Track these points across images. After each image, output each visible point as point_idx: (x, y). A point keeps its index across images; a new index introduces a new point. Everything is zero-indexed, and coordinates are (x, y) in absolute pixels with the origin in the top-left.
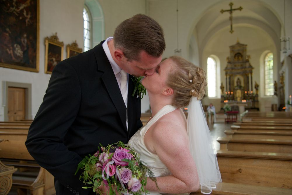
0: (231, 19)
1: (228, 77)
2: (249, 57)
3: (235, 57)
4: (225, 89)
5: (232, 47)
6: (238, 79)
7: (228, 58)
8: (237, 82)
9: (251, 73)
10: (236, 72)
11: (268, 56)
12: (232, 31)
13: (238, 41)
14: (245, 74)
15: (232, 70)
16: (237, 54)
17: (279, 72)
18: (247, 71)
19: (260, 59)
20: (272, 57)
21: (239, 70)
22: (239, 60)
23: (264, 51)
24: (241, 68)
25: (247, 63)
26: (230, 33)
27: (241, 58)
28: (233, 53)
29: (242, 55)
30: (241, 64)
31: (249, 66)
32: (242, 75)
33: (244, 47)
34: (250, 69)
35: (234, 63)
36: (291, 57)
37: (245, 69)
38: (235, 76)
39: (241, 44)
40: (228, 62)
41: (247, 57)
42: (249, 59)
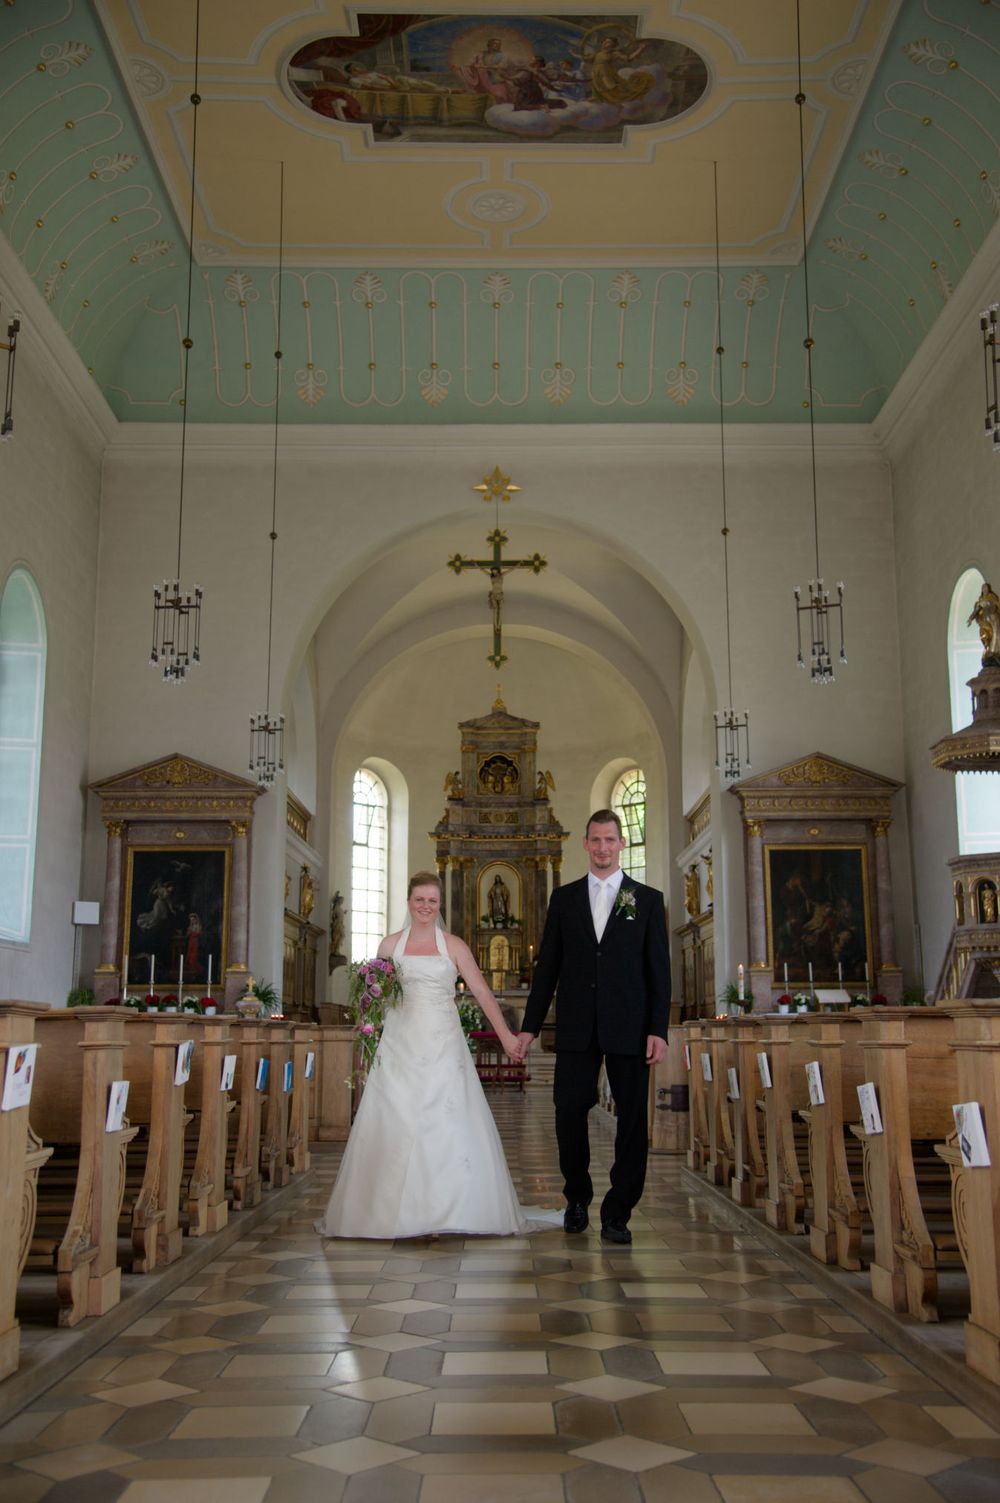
0: (495, 601)
1: (450, 868)
2: (546, 778)
3: (483, 773)
5: (471, 729)
6: (498, 882)
7: (452, 780)
8: (492, 898)
9: (557, 856)
10: (488, 847)
11: (622, 782)
12: (498, 658)
13: (499, 701)
14: (528, 859)
15: (470, 837)
16: (493, 761)
17: (677, 859)
18: (539, 845)
19: (590, 791)
20: (642, 788)
21: (502, 837)
22: (503, 788)
23: (610, 761)
24: (511, 827)
25: (538, 808)
26: (490, 664)
27: (512, 782)
28: (478, 758)
29: (515, 769)
30: (511, 810)
31: (546, 822)
32: (517, 862)
33: (526, 734)
34: (551, 836)
35: (480, 805)
36: (744, 794)
37: (528, 837)
38: (484, 866)
39: (514, 719)
40: (450, 799)
41: (538, 777)
42: (549, 788)
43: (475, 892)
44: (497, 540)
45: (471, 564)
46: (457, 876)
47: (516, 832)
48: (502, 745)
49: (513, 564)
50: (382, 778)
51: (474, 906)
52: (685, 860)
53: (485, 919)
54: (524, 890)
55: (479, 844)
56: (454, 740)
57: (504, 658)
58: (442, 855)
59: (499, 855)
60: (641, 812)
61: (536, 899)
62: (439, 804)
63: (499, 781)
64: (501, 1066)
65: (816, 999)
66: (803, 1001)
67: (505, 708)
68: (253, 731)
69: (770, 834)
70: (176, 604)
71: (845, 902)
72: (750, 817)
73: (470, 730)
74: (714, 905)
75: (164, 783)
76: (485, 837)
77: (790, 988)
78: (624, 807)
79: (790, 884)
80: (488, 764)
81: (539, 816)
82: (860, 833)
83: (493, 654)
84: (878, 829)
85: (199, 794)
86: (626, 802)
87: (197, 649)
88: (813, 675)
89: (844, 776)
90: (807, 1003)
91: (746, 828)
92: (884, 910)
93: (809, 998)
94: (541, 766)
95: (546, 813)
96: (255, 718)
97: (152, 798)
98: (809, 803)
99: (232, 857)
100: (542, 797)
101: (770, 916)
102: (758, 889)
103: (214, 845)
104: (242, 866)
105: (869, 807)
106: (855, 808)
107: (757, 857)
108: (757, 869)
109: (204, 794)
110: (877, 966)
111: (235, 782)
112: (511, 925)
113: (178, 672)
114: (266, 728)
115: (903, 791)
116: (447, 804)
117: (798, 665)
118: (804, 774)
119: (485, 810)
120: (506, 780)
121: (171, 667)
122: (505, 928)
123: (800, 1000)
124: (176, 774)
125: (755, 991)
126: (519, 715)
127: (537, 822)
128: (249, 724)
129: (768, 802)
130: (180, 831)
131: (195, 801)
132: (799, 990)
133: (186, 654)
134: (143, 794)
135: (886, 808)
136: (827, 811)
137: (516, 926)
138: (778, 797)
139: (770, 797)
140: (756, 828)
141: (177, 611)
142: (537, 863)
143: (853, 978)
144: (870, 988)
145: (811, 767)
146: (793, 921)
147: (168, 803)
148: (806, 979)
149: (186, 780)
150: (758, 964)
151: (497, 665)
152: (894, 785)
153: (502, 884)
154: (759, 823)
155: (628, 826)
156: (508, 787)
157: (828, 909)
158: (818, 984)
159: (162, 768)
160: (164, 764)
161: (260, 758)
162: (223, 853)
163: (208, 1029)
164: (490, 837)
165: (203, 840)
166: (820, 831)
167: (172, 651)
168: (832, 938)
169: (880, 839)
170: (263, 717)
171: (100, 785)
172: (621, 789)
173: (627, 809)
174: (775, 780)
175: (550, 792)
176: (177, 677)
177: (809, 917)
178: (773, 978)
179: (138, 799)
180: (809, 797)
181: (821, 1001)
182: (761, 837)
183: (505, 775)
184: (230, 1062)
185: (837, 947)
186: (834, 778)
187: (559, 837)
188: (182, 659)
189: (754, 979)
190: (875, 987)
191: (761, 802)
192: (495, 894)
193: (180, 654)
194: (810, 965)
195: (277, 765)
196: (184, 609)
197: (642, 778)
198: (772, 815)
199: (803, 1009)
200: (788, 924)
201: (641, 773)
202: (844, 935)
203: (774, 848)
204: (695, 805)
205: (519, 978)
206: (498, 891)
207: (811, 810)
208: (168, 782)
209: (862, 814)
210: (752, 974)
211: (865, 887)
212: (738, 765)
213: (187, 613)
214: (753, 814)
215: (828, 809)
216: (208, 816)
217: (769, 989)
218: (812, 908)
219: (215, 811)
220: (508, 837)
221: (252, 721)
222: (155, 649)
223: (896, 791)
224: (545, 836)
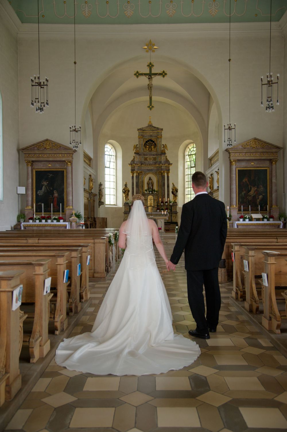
0: (150, 87)
1: (135, 175)
2: (165, 146)
3: (145, 145)
4: (130, 193)
6: (150, 179)
7: (136, 147)
8: (148, 184)
9: (168, 171)
10: (147, 168)
11: (188, 148)
12: (151, 107)
13: (150, 122)
14: (159, 172)
15: (141, 165)
16: (148, 141)
17: (206, 172)
18: (163, 168)
19: (178, 151)
20: (195, 149)
21: (151, 165)
22: (151, 150)
23: (184, 141)
24: (154, 162)
25: (162, 156)
26: (148, 109)
27: (154, 148)
28: (144, 140)
29: (155, 143)
30: (154, 157)
31: (165, 160)
32: (156, 173)
33: (159, 132)
34: (166, 165)
35: (144, 155)
36: (230, 151)
37: (159, 165)
38: (146, 174)
39: (155, 127)
40: (135, 153)
41: (162, 146)
42: (166, 150)
43: (143, 182)
44: (150, 66)
45: (142, 74)
46: (137, 177)
47: (155, 163)
48: (151, 136)
49: (156, 74)
50: (114, 146)
51: (143, 186)
52: (208, 172)
53: (146, 191)
54: (158, 181)
55: (144, 167)
56: (136, 134)
57: (153, 107)
58: (133, 171)
59: (150, 171)
60: (194, 157)
61: (162, 185)
62: (131, 155)
63: (150, 147)
65: (251, 217)
66: (248, 217)
67: (152, 124)
68: (71, 131)
69: (238, 164)
70: (39, 84)
71: (261, 186)
72: (233, 159)
73: (141, 131)
74: (219, 187)
75: (44, 148)
76: (146, 165)
77: (243, 213)
78: (189, 155)
79: (244, 181)
80: (147, 142)
81: (163, 158)
82: (267, 163)
83: (149, 105)
84: (273, 163)
85: (55, 152)
86: (190, 154)
87: (47, 101)
88: (267, 109)
89: (263, 145)
90: (249, 218)
91: (231, 162)
92: (274, 188)
93: (249, 216)
94: (163, 143)
95: (165, 158)
96: (71, 127)
97: (40, 154)
98: (251, 154)
99: (67, 172)
100: (164, 152)
101: (237, 190)
102: (234, 182)
103: (61, 168)
104: (70, 175)
105: (271, 156)
106: (266, 156)
107: (234, 172)
108: (234, 176)
109: (57, 152)
110: (271, 207)
111: (67, 148)
112: (154, 192)
113: (41, 109)
114: (75, 130)
115: (282, 151)
116: (134, 155)
117: (261, 106)
118: (250, 145)
119: (146, 157)
120: (152, 147)
121: (38, 107)
122: (152, 193)
123: (246, 217)
124: (47, 146)
125: (232, 214)
126: (157, 127)
127: (162, 160)
128: (69, 129)
129: (238, 154)
130: (49, 164)
131: (54, 154)
132: (246, 214)
133: (44, 103)
134: (37, 152)
135: (276, 156)
136: (257, 157)
137: (156, 192)
138: (241, 152)
139: (239, 152)
140: (234, 162)
141: (40, 87)
142: (162, 173)
143: (263, 210)
144: (269, 213)
145: (252, 142)
146: (245, 192)
147: (45, 155)
148: (249, 211)
149: (51, 147)
150: (233, 206)
151: (151, 109)
152: (279, 148)
153: (151, 180)
154: (235, 161)
155: (190, 161)
156: (153, 149)
157: (256, 188)
158: (252, 212)
159: (43, 143)
160: (44, 142)
161: (73, 140)
162: (64, 171)
163: (37, 268)
164: (148, 165)
165: (57, 167)
166: (254, 163)
167: (38, 102)
168: (257, 197)
169: (274, 166)
170: (74, 127)
171: (23, 149)
172: (188, 150)
173: (190, 156)
174: (241, 147)
175: (166, 151)
176: (41, 111)
177: (250, 191)
178: (238, 210)
179: (35, 154)
180: (251, 152)
181: (253, 218)
182: (235, 165)
183: (152, 145)
184: (48, 282)
185: (258, 200)
186: (260, 146)
187: (169, 165)
188: (43, 105)
189: (232, 211)
190: (270, 213)
191: (236, 154)
192: (149, 183)
193: (41, 103)
194: (250, 206)
195: (79, 143)
196: (42, 86)
197: (195, 146)
198: (239, 158)
199: (247, 220)
200: (243, 193)
201: (194, 144)
202: (261, 197)
203: (239, 169)
204: (213, 155)
205: (157, 208)
206: (150, 182)
207: (252, 157)
208: (45, 148)
209: (269, 158)
210: (231, 209)
211: (268, 181)
212: (232, 142)
213: (43, 88)
214: (233, 158)
215: (258, 156)
216: (58, 159)
217: (237, 214)
218: (251, 188)
219: (60, 158)
220: (153, 165)
221: (70, 128)
222: (32, 101)
223: (280, 150)
224: (165, 164)
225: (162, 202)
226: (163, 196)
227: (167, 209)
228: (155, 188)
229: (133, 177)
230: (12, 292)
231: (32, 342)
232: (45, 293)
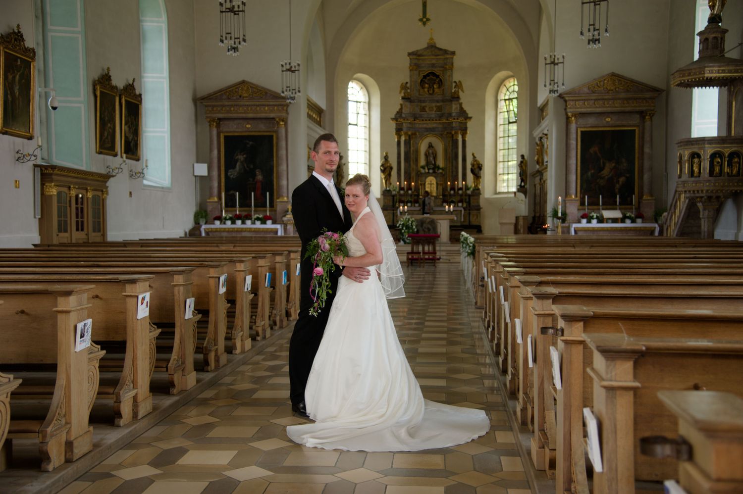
1: (403, 138)
2: (459, 85)
3: (422, 83)
4: (394, 173)
5: (415, 55)
6: (430, 146)
7: (404, 87)
8: (427, 155)
9: (464, 131)
10: (425, 126)
11: (505, 86)
12: (425, 20)
13: (431, 39)
14: (448, 133)
15: (414, 120)
16: (428, 75)
17: (533, 132)
18: (454, 125)
19: (485, 91)
20: (516, 88)
21: (433, 120)
22: (434, 91)
23: (498, 72)
24: (438, 114)
25: (453, 103)
26: (420, 24)
27: (439, 87)
28: (419, 74)
29: (441, 80)
30: (438, 104)
31: (458, 111)
32: (442, 135)
33: (447, 58)
34: (461, 119)
35: (420, 101)
36: (567, 99)
37: (448, 120)
38: (422, 137)
39: (440, 49)
40: (403, 98)
41: (454, 85)
42: (460, 91)
43: (417, 152)
46: (407, 143)
47: (441, 117)
48: (433, 65)
50: (365, 85)
51: (417, 160)
52: (537, 133)
53: (423, 167)
54: (446, 151)
55: (419, 124)
56: (406, 62)
57: (428, 20)
58: (399, 131)
59: (431, 131)
60: (515, 102)
61: (452, 156)
62: (397, 101)
63: (431, 87)
64: (424, 253)
65: (602, 216)
66: (595, 217)
67: (435, 43)
68: (283, 71)
69: (581, 121)
70: (231, 10)
71: (624, 160)
72: (571, 112)
73: (415, 57)
74: (548, 162)
75: (238, 97)
76: (423, 120)
77: (588, 209)
78: (505, 100)
79: (592, 151)
80: (425, 77)
81: (454, 107)
82: (636, 119)
83: (422, 17)
84: (647, 117)
85: (258, 103)
86: (507, 97)
87: (244, 36)
88: (589, 43)
89: (628, 86)
90: (597, 218)
91: (568, 118)
92: (647, 164)
93: (598, 215)
94: (456, 77)
95: (458, 106)
96: (284, 64)
97: (231, 106)
98: (606, 103)
99: (278, 138)
100: (456, 96)
101: (579, 168)
102: (573, 154)
103: (267, 132)
104: (283, 144)
105: (642, 104)
106: (633, 105)
107: (573, 136)
108: (573, 142)
109: (260, 103)
110: (640, 197)
111: (276, 96)
112: (438, 170)
113: (235, 49)
114: (289, 70)
115: (664, 94)
116: (401, 102)
118: (604, 85)
119: (423, 104)
120: (435, 87)
121: (231, 46)
122: (434, 172)
123: (593, 216)
124: (244, 92)
125: (568, 211)
126: (443, 48)
127: (453, 111)
128: (281, 67)
129: (581, 103)
130: (248, 124)
131: (255, 107)
132: (593, 210)
133: (239, 38)
134: (227, 103)
135: (652, 105)
136: (616, 107)
137: (441, 171)
138: (587, 100)
139: (582, 100)
140: (573, 118)
141: (233, 14)
142: (453, 135)
143: (626, 203)
144: (635, 209)
145: (608, 81)
146: (592, 171)
147: (241, 108)
148: (598, 204)
149: (250, 95)
150: (571, 196)
151: (424, 24)
152: (658, 91)
153: (433, 147)
154: (575, 115)
155: (507, 111)
156: (436, 90)
157: (613, 165)
158: (605, 207)
159: (236, 88)
160: (238, 86)
161: (287, 87)
162: (272, 136)
163: (238, 264)
164: (426, 120)
165: (261, 129)
166: (611, 119)
167: (231, 38)
168: (615, 181)
169: (648, 124)
170: (288, 64)
171: (203, 99)
172: (504, 90)
173: (507, 102)
174: (586, 90)
175: (461, 94)
176: (235, 52)
177: (602, 169)
178: (579, 204)
179: (223, 106)
180: (606, 99)
181: (605, 217)
182: (576, 123)
183: (435, 83)
184: (249, 279)
185: (618, 186)
186: (621, 88)
187: (466, 120)
188: (237, 41)
189: (568, 205)
190: (638, 208)
191: (577, 103)
192: (429, 153)
193: (235, 38)
194: (601, 196)
195: (297, 91)
196: (236, 13)
197: (516, 83)
198: (583, 110)
199: (594, 221)
200: (589, 174)
201: (516, 80)
202: (622, 179)
203: (583, 130)
204: (544, 101)
205: (442, 200)
206: (431, 151)
207: (606, 107)
208: (240, 97)
209: (638, 109)
210: (567, 202)
211: (637, 151)
212: (558, 86)
213: (238, 14)
214: (571, 110)
215: (617, 106)
216: (263, 115)
217: (576, 210)
218: (604, 164)
219: (266, 113)
220: (436, 120)
221: (282, 66)
222: (222, 36)
223: (659, 94)
224: (458, 119)
225: (453, 188)
226: (456, 178)
227: (461, 201)
228: (441, 162)
229: (399, 143)
230: (219, 278)
231: (235, 334)
232: (246, 290)
